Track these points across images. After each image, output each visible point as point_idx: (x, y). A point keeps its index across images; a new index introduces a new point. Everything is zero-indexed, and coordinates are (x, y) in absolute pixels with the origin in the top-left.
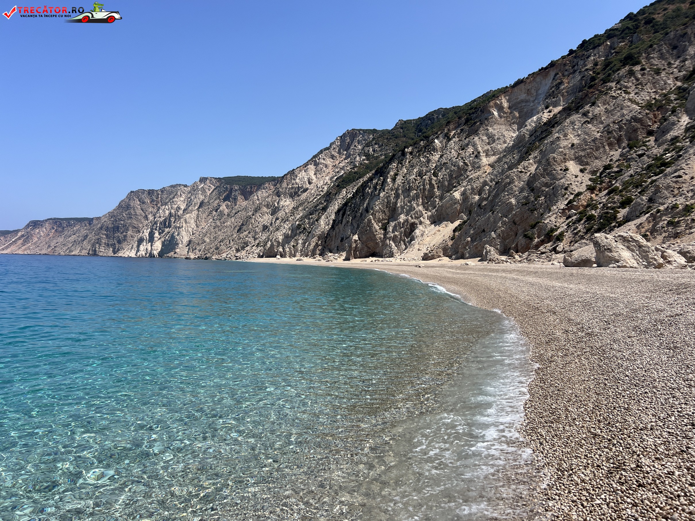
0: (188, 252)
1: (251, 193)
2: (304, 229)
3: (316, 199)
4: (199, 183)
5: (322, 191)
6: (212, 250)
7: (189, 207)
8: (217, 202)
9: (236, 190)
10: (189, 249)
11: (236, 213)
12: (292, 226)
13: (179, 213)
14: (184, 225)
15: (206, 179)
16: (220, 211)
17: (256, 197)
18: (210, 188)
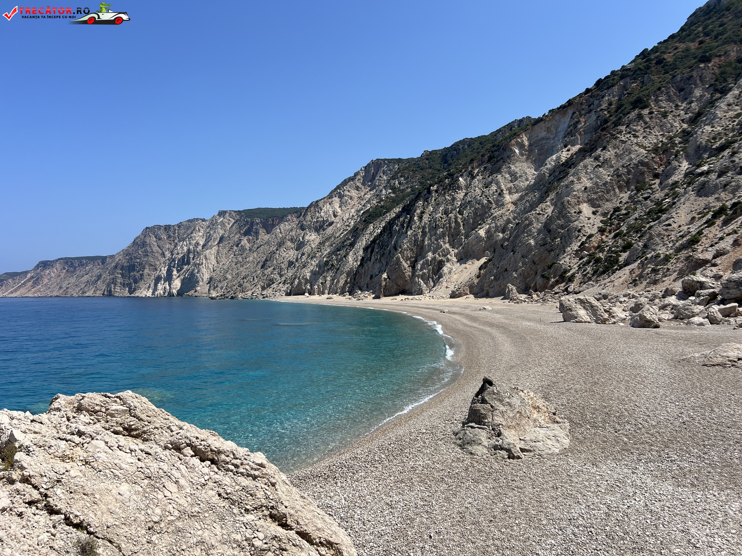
0: (209, 290)
1: (273, 226)
2: (332, 265)
3: (342, 235)
4: (217, 217)
5: (349, 226)
6: (235, 287)
7: (208, 242)
8: (237, 236)
9: (257, 224)
10: (210, 287)
11: (258, 248)
12: (319, 262)
13: (198, 249)
14: (204, 261)
15: (225, 212)
16: (241, 246)
17: (278, 230)
18: (229, 222)
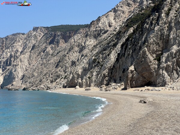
0: (22, 84)
1: (70, 37)
3: (109, 38)
4: (32, 31)
5: (115, 31)
7: (24, 49)
8: (44, 45)
9: (59, 36)
10: (23, 82)
11: (58, 53)
13: (17, 55)
14: (20, 63)
15: (38, 28)
16: (47, 52)
17: (73, 40)
18: (40, 35)
